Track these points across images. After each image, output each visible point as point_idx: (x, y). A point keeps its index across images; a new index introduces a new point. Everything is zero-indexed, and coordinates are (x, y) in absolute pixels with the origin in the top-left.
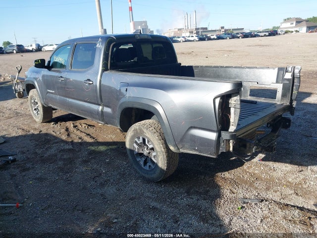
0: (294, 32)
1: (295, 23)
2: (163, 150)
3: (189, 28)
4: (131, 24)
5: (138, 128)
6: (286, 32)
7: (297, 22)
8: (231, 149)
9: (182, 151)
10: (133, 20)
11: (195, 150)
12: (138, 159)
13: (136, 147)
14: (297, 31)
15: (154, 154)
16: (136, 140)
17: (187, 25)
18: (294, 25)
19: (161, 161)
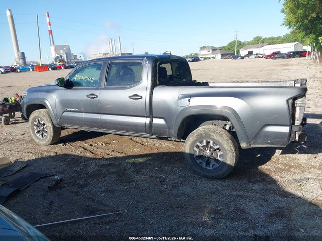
0: (212, 59)
1: (211, 51)
2: (233, 148)
3: (115, 53)
4: (52, 48)
5: (202, 132)
6: (205, 58)
7: (213, 50)
8: (297, 139)
9: (252, 146)
10: (54, 44)
11: (268, 143)
12: (199, 161)
13: (197, 150)
14: (213, 58)
15: (220, 153)
16: (198, 144)
17: (111, 50)
18: (211, 52)
19: (230, 158)
